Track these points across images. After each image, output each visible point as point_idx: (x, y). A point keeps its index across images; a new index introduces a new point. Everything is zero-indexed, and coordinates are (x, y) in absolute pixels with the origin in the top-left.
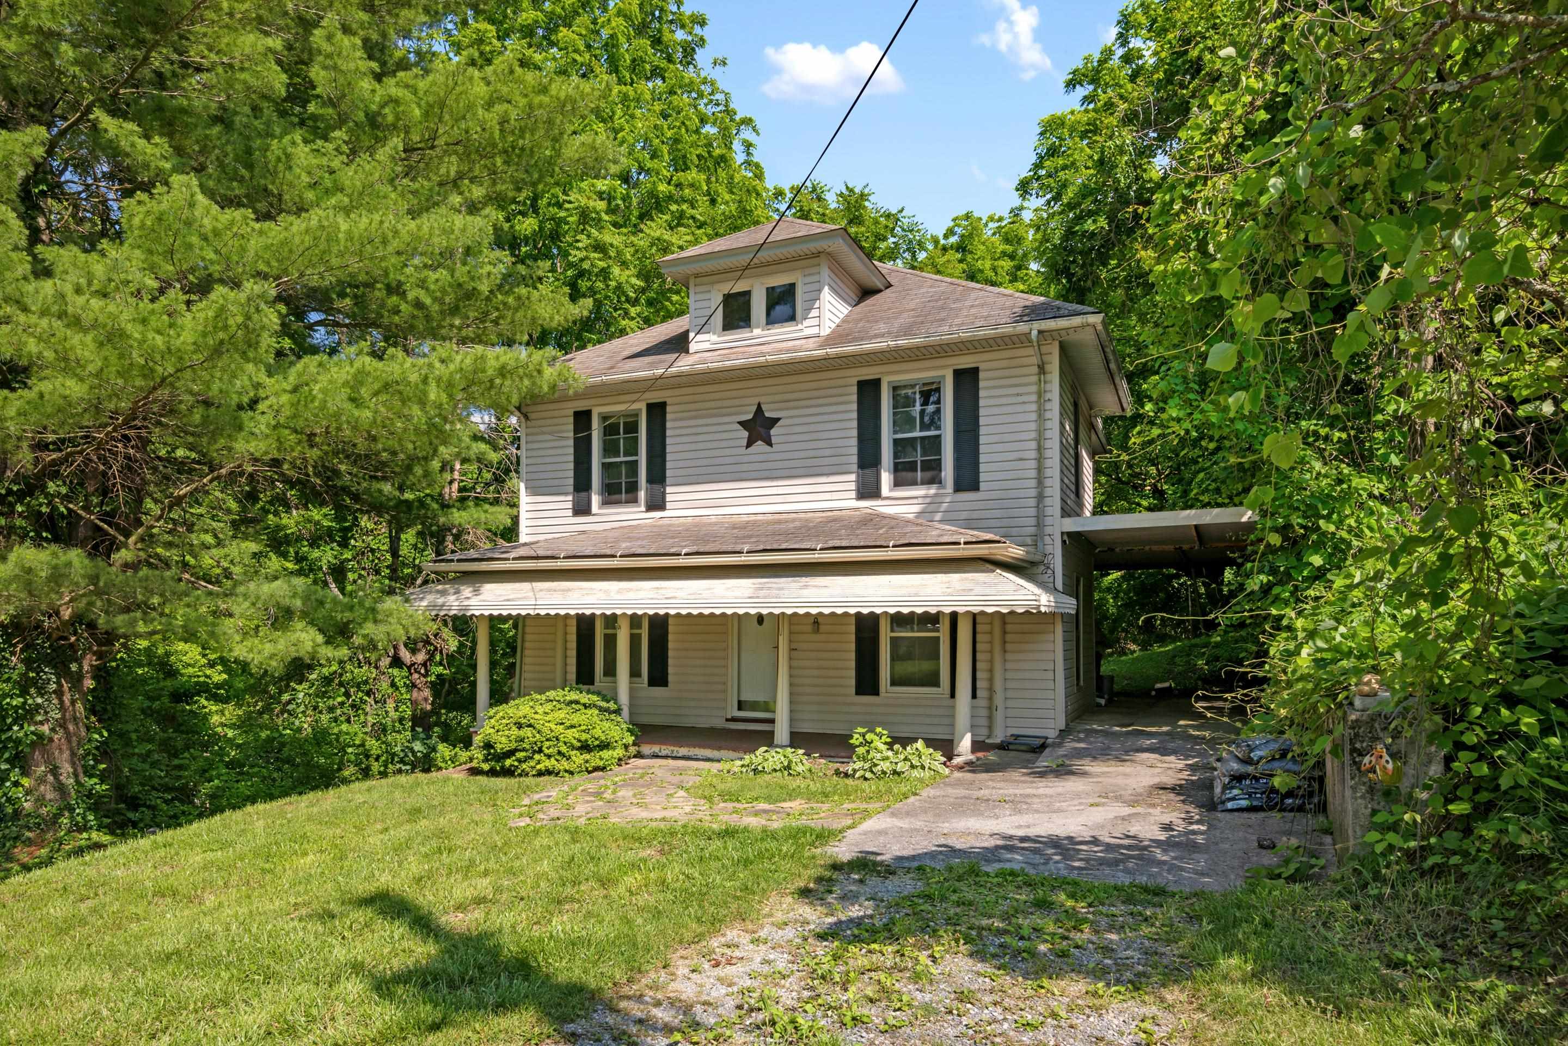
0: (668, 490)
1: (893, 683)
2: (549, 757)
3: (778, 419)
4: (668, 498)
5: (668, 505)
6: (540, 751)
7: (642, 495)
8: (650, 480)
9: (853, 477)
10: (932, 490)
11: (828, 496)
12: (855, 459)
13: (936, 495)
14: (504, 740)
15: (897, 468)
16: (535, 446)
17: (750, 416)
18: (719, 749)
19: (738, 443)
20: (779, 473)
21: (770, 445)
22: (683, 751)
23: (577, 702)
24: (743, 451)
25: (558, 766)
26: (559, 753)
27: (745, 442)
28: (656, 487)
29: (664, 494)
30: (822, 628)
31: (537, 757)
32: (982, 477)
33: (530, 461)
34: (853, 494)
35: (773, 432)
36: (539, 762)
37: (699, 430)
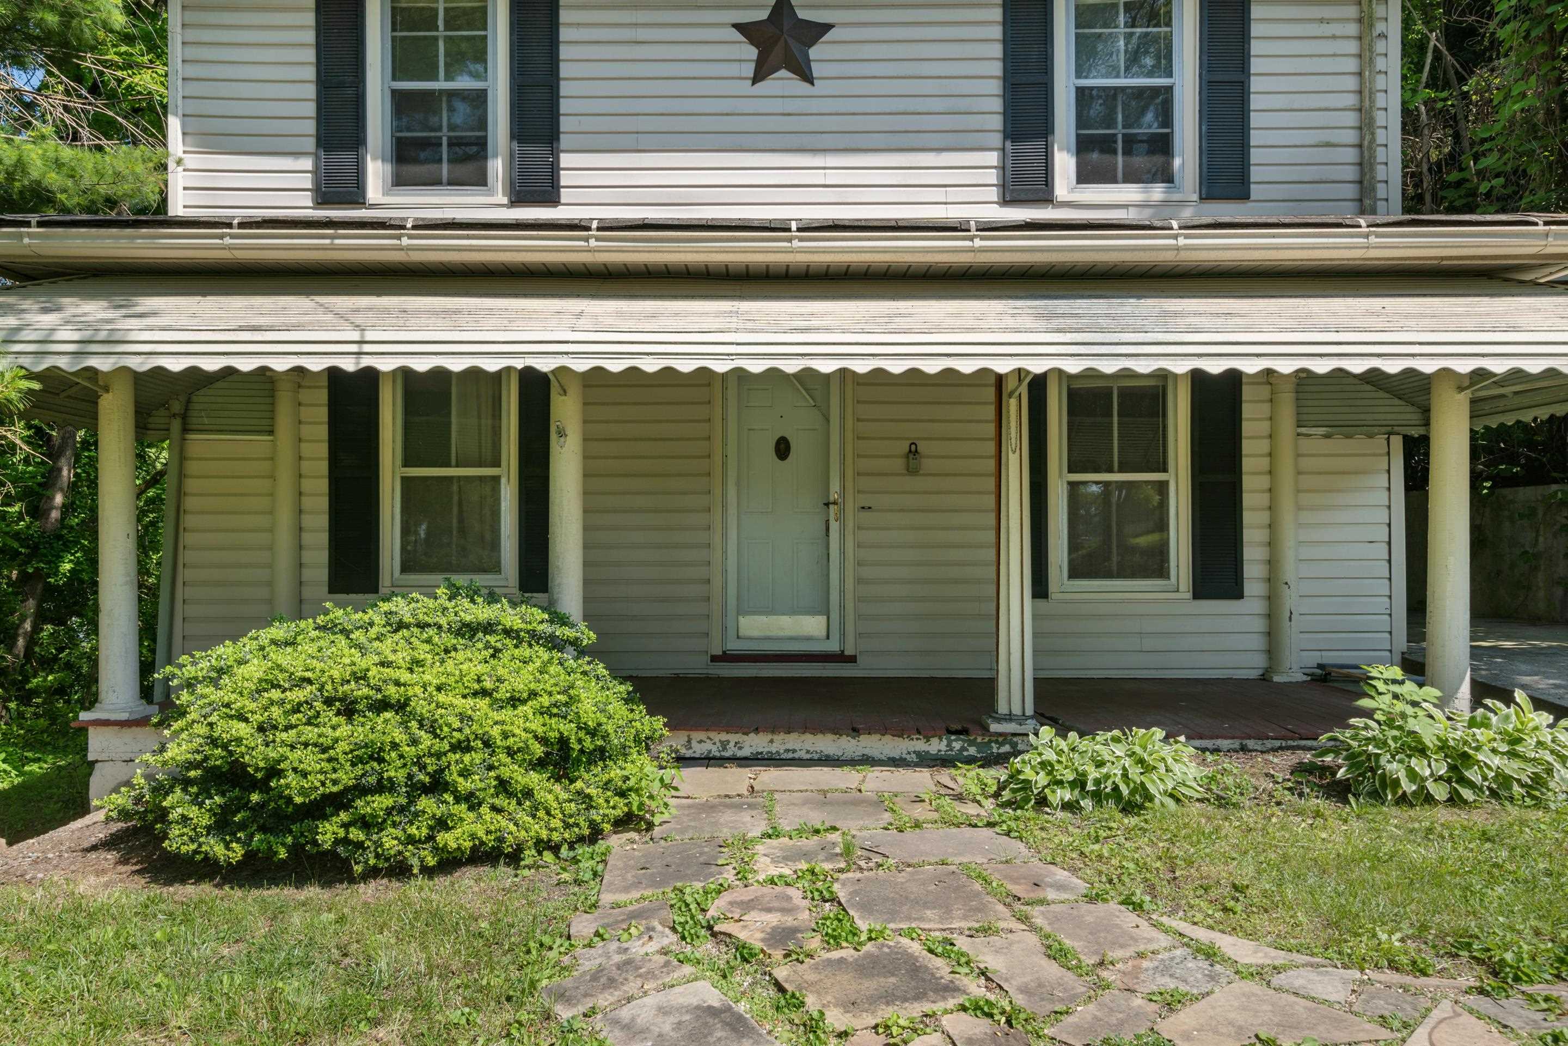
0: (566, 160)
1: (1075, 573)
2: (471, 801)
3: (828, 27)
4: (565, 178)
5: (565, 196)
6: (437, 785)
7: (497, 167)
8: (520, 133)
9: (993, 158)
10: (1157, 192)
11: (939, 195)
12: (997, 122)
13: (1165, 203)
14: (310, 760)
15: (1083, 146)
16: (207, 36)
17: (763, 15)
18: (855, 732)
19: (733, 69)
20: (829, 141)
21: (808, 78)
22: (755, 743)
23: (488, 628)
24: (746, 87)
25: (513, 834)
26: (503, 786)
27: (749, 70)
28: (537, 151)
29: (554, 170)
30: (928, 464)
31: (426, 803)
32: (1256, 174)
33: (192, 71)
34: (993, 194)
35: (814, 52)
36: (442, 824)
37: (642, 34)
